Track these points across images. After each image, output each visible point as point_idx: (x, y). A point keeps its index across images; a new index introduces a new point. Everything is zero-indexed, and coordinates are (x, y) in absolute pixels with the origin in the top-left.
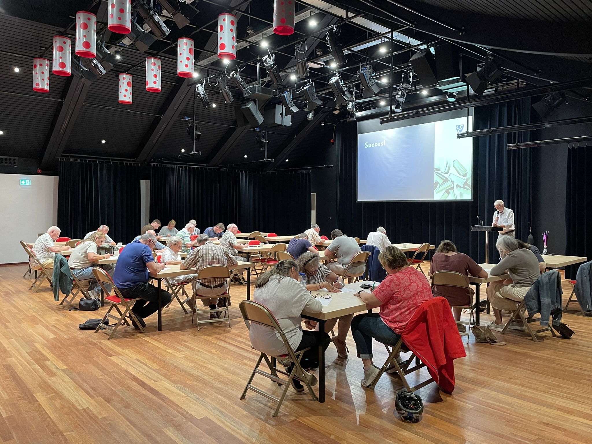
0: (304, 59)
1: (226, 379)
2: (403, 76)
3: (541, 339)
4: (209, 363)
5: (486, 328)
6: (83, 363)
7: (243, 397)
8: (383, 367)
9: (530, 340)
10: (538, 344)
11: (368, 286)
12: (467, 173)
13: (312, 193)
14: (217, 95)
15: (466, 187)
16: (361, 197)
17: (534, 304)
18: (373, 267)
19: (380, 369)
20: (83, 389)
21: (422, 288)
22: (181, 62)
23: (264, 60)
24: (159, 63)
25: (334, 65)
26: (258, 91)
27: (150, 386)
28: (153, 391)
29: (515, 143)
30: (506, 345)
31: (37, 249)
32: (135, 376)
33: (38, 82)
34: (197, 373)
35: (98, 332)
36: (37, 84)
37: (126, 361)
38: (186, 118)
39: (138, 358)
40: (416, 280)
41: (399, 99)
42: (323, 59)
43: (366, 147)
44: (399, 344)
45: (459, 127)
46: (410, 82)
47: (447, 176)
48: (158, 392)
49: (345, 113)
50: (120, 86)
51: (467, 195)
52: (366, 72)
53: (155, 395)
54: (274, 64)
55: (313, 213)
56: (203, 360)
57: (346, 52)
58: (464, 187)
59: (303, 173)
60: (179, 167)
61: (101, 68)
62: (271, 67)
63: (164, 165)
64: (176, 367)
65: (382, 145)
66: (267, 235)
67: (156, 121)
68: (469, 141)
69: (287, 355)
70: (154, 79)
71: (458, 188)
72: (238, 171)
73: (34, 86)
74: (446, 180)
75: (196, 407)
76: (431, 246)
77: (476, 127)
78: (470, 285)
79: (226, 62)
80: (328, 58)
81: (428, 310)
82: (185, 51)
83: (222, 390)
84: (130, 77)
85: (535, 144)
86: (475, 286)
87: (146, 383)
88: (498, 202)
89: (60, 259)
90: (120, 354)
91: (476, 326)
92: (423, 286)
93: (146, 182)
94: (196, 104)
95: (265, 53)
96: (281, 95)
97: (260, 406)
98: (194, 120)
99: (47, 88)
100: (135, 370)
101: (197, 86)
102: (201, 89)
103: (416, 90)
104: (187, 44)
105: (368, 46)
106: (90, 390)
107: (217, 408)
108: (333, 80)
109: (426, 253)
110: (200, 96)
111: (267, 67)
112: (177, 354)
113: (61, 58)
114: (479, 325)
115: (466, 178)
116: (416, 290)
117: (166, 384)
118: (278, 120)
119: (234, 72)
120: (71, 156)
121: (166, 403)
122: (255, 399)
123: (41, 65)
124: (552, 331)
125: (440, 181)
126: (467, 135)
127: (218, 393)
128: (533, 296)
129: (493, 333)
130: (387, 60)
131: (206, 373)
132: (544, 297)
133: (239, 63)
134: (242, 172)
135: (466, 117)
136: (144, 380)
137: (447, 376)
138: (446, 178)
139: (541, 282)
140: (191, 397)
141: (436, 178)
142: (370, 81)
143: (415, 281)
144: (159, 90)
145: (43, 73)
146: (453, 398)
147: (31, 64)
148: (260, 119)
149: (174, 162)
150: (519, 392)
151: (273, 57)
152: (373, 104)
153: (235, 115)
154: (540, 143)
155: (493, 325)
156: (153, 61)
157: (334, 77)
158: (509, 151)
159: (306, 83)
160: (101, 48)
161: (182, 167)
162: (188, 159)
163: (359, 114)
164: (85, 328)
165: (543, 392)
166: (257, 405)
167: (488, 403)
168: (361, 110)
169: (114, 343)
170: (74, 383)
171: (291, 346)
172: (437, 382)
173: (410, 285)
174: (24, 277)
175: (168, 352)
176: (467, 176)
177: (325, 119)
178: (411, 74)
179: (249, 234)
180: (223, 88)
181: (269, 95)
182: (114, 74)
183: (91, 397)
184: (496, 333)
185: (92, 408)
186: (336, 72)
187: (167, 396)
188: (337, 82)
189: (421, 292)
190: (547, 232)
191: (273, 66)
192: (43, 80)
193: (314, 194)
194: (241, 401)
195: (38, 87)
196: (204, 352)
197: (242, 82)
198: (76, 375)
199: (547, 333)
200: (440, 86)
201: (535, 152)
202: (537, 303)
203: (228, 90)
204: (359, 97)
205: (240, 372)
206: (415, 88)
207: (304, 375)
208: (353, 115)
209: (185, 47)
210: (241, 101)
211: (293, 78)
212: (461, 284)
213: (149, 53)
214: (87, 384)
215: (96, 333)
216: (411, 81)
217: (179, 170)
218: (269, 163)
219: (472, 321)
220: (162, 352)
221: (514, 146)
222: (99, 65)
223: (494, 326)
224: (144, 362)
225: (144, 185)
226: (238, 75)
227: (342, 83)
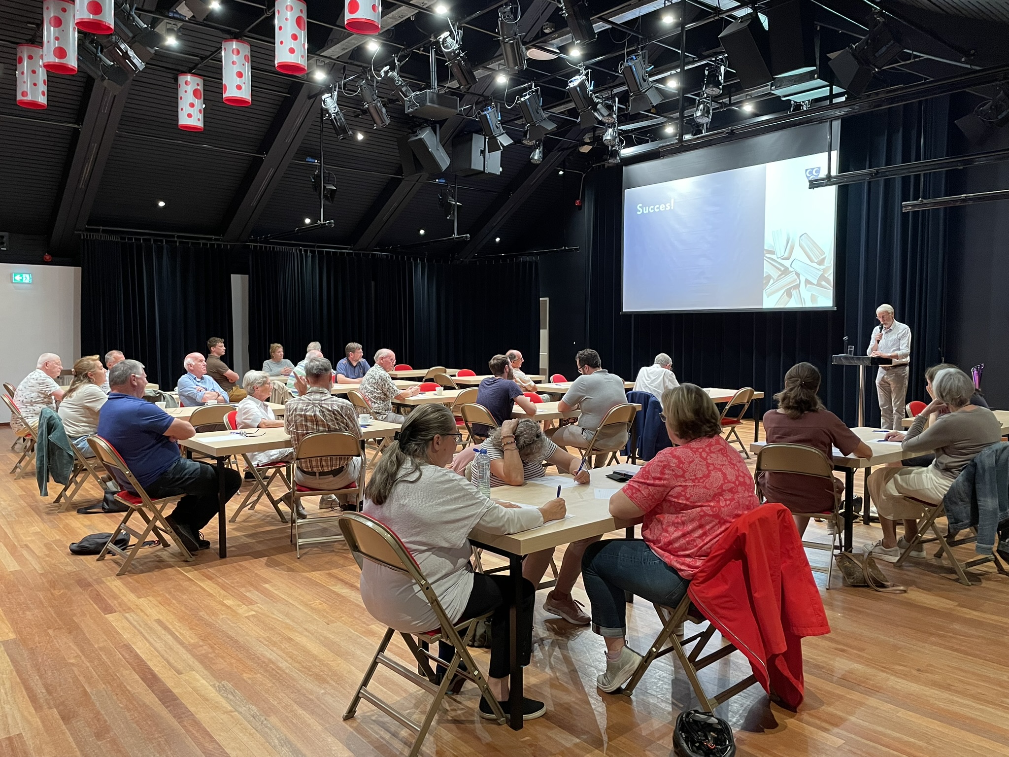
0: (516, 35)
1: (326, 669)
2: (706, 73)
3: (975, 578)
4: (300, 629)
5: (865, 556)
6: (49, 628)
7: (350, 714)
8: (650, 652)
9: (954, 580)
10: (970, 590)
11: (625, 475)
12: (824, 259)
13: (541, 299)
14: (364, 117)
15: (823, 283)
16: (630, 305)
17: (964, 510)
18: (647, 433)
19: (643, 657)
20: (28, 689)
21: (734, 483)
22: (282, 43)
23: (441, 40)
24: (246, 50)
25: (576, 53)
26: (432, 101)
27: (164, 684)
28: (168, 698)
29: (916, 199)
30: (905, 591)
31: (21, 399)
32: (142, 660)
33: (25, 90)
34: (269, 653)
35: (103, 560)
36: (24, 94)
37: (135, 623)
38: (309, 159)
39: (161, 618)
40: (723, 465)
41: (700, 121)
42: (557, 42)
43: (638, 213)
44: (683, 608)
45: (811, 173)
46: (721, 84)
47: (787, 263)
48: (177, 699)
49: (602, 151)
50: (181, 98)
51: (825, 300)
52: (637, 65)
53: (167, 707)
54: (462, 48)
55: (544, 334)
56: (291, 623)
57: (599, 27)
58: (819, 285)
59: (525, 263)
60: (301, 250)
61: (137, 61)
62: (454, 53)
63: (274, 248)
64: (231, 638)
65: (668, 209)
66: (456, 374)
67: (255, 165)
68: (831, 192)
69: (438, 631)
70: (238, 81)
71: (808, 285)
72: (409, 259)
73: (19, 97)
74: (785, 272)
75: (245, 739)
76: (755, 393)
77: (843, 167)
78: (834, 472)
79: (374, 47)
80: (566, 39)
81: (747, 533)
82: (289, 22)
83: (311, 697)
84: (199, 80)
85: (956, 201)
86: (844, 474)
87: (160, 676)
88: (884, 309)
89: (48, 417)
90: (130, 608)
91: (846, 553)
92: (737, 477)
93: (242, 278)
94: (324, 133)
95: (445, 27)
96: (479, 113)
97: (381, 737)
98: (320, 163)
99: (42, 100)
100: (148, 645)
101: (323, 97)
102: (330, 103)
103: (731, 104)
104: (292, 9)
105: (641, 14)
106: (40, 691)
107: (289, 742)
108: (575, 82)
109: (746, 407)
110: (330, 115)
111: (446, 53)
112: (243, 610)
113: (57, 39)
114: (851, 552)
115: (822, 267)
116: (721, 487)
117: (198, 681)
118: (477, 163)
119: (388, 67)
120: (104, 231)
121: (184, 727)
122: (374, 718)
123: (30, 57)
124: (996, 562)
125: (775, 274)
126: (828, 180)
127: (301, 705)
128: (963, 494)
129: (879, 566)
130: (676, 41)
131: (287, 654)
132: (985, 496)
133: (396, 51)
134: (415, 260)
135: (826, 154)
136: (156, 670)
137: (787, 673)
138: (787, 269)
139: (979, 466)
140: (240, 713)
141: (768, 269)
142: (645, 81)
143: (719, 466)
144: (249, 103)
145: (34, 72)
146: (800, 720)
147: (12, 56)
148: (444, 160)
149: (293, 242)
150: (941, 705)
151: (459, 34)
152: (653, 133)
153: (399, 155)
154: (964, 200)
155: (877, 550)
156: (234, 47)
157: (577, 77)
158: (905, 215)
159: (525, 90)
160: (128, 18)
161: (306, 251)
162: (315, 235)
163: (627, 152)
164: (80, 550)
165: (992, 703)
166: (377, 733)
167: (875, 732)
168: (630, 144)
169: (126, 584)
170: (14, 673)
171: (447, 612)
172: (764, 686)
173: (707, 476)
174: (13, 447)
175: (225, 605)
176: (825, 264)
177: (564, 161)
178: (722, 68)
179: (426, 371)
180: (370, 99)
181: (453, 110)
182: (171, 76)
183: (36, 709)
184: (885, 565)
185: (27, 736)
186: (581, 66)
187: (192, 709)
188: (582, 85)
189: (731, 490)
190: (981, 366)
191: (459, 53)
192: (35, 85)
193: (545, 300)
194: (344, 723)
195: (25, 98)
196: (296, 604)
197: (403, 86)
198: (26, 654)
199: (987, 566)
200: (777, 87)
201: (955, 215)
202: (969, 508)
203: (379, 104)
204: (624, 118)
205: (359, 652)
206: (730, 100)
207: (476, 673)
208: (616, 153)
209: (289, 14)
210: (409, 129)
211: (502, 80)
212: (817, 468)
213: (228, 32)
214: (41, 677)
215: (100, 563)
216: (722, 81)
217: (301, 255)
218: (462, 243)
219: (837, 543)
220: (213, 604)
221: (914, 206)
222: (131, 53)
223: (880, 551)
224: (170, 626)
225: (239, 284)
226: (395, 74)
227: (592, 88)
